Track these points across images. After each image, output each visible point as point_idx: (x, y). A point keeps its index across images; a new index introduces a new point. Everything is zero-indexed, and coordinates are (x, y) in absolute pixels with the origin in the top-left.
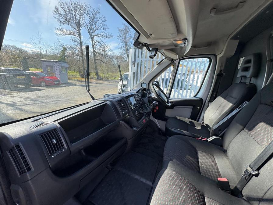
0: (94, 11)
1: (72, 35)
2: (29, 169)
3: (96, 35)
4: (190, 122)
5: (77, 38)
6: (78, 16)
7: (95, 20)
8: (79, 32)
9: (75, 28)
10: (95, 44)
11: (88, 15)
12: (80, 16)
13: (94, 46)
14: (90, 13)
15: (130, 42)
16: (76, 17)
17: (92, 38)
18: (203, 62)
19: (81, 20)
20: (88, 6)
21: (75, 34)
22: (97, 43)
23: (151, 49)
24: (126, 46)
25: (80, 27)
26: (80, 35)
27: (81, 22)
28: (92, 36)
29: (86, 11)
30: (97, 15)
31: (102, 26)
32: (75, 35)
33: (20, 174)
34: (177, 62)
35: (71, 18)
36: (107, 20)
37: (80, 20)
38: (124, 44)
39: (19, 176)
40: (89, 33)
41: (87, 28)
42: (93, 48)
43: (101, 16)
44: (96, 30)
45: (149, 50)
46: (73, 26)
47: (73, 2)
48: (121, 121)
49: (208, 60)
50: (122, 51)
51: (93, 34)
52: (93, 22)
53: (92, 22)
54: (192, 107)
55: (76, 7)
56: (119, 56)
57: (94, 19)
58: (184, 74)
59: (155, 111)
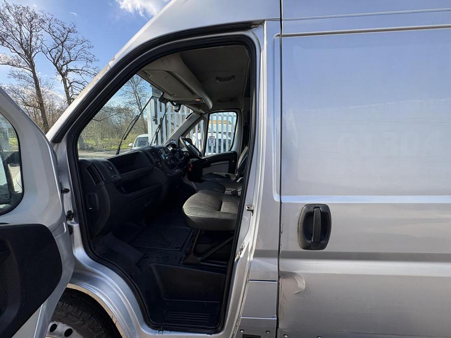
0: (64, 28)
1: (13, 65)
2: (103, 179)
3: (72, 70)
4: (226, 175)
5: (28, 72)
6: (26, 32)
7: (67, 43)
8: (31, 62)
9: (19, 54)
10: (71, 86)
11: (52, 33)
12: (31, 32)
13: (68, 88)
14: (55, 30)
15: (142, 85)
16: (20, 34)
17: (63, 75)
18: (230, 116)
19: (34, 39)
20: (50, 17)
21: (21, 64)
22: (75, 84)
23: (175, 104)
24: (135, 92)
25: (31, 53)
26: (32, 67)
27: (33, 43)
28: (64, 72)
29: (46, 26)
30: (71, 35)
31: (83, 54)
32: (20, 67)
33: (96, 183)
34: (206, 116)
35: (9, 34)
36: (93, 46)
37: (31, 39)
38: (131, 88)
39: (95, 184)
40: (55, 65)
41: (48, 55)
42: (67, 93)
43: (80, 38)
44: (71, 61)
45: (174, 105)
46: (14, 49)
47: (10, 4)
48: (155, 168)
49: (235, 114)
50: (127, 100)
51: (65, 67)
52: (63, 46)
53: (61, 47)
54: (228, 162)
55: (21, 14)
56: (122, 107)
57: (65, 41)
58: (230, 133)
59: (190, 169)
